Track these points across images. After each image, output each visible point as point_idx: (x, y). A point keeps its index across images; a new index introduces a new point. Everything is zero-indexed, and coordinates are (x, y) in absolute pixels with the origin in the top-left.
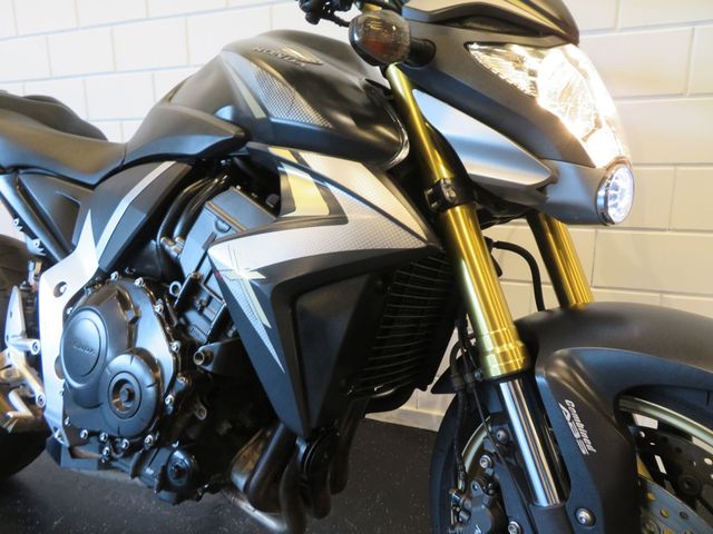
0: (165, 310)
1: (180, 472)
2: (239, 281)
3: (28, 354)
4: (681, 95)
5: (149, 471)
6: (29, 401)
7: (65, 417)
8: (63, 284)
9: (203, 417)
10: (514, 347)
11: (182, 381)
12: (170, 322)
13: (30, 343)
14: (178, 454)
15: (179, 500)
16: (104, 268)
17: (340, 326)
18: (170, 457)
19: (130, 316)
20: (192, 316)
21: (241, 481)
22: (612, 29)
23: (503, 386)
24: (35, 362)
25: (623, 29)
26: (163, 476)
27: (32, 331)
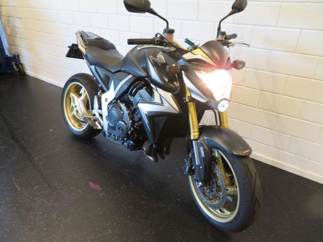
0: (129, 113)
1: (131, 146)
2: (143, 113)
3: (99, 113)
4: (294, 52)
5: (125, 144)
6: (100, 123)
7: (108, 130)
8: (107, 99)
9: (136, 136)
10: (197, 134)
11: (132, 129)
12: (130, 115)
13: (100, 111)
14: (131, 142)
15: (132, 150)
16: (116, 97)
17: (162, 125)
18: (130, 142)
19: (122, 113)
20: (135, 115)
21: (145, 149)
22: (275, 26)
23: (194, 141)
24: (101, 115)
25: (279, 27)
26: (128, 145)
27: (100, 108)
